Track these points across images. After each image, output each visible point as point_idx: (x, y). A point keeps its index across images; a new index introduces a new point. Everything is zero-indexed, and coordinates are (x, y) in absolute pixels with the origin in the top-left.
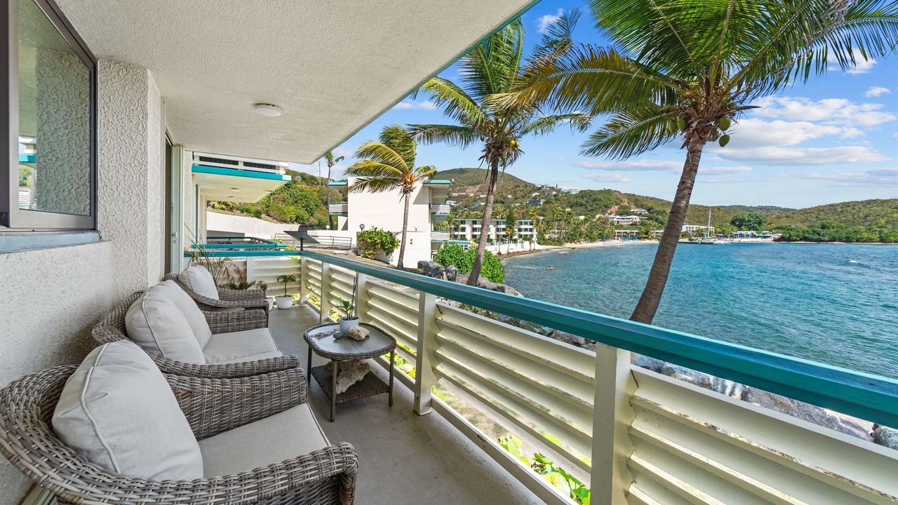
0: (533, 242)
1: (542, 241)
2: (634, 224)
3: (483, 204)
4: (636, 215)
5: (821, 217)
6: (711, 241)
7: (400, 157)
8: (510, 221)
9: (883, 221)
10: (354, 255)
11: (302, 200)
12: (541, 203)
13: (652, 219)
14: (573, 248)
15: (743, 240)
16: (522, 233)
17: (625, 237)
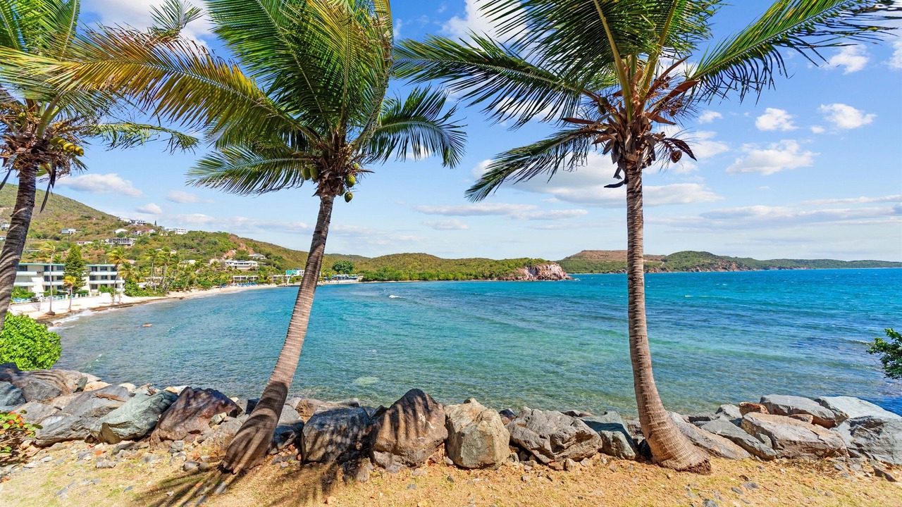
0: (117, 293)
1: (132, 291)
2: (253, 270)
4: (254, 260)
5: (383, 264)
8: (73, 266)
9: (410, 267)
12: (131, 243)
13: (270, 264)
14: (181, 299)
15: (340, 282)
16: (96, 282)
17: (243, 282)
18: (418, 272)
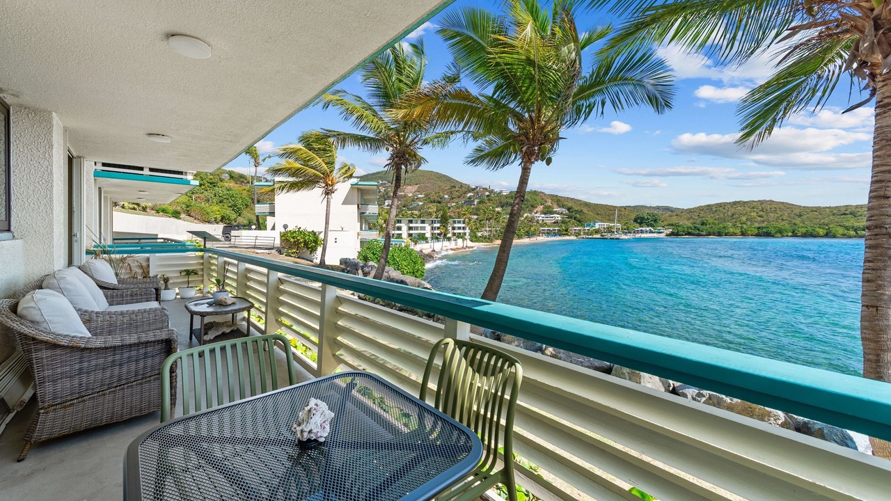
0: (466, 239)
1: (474, 238)
2: (556, 222)
3: (421, 203)
4: (558, 214)
5: (702, 215)
6: (618, 236)
7: (320, 160)
8: (444, 220)
9: (744, 219)
10: (276, 253)
11: (228, 199)
12: (475, 203)
13: (571, 218)
15: (644, 235)
16: (455, 231)
17: (549, 233)
18: (757, 225)
